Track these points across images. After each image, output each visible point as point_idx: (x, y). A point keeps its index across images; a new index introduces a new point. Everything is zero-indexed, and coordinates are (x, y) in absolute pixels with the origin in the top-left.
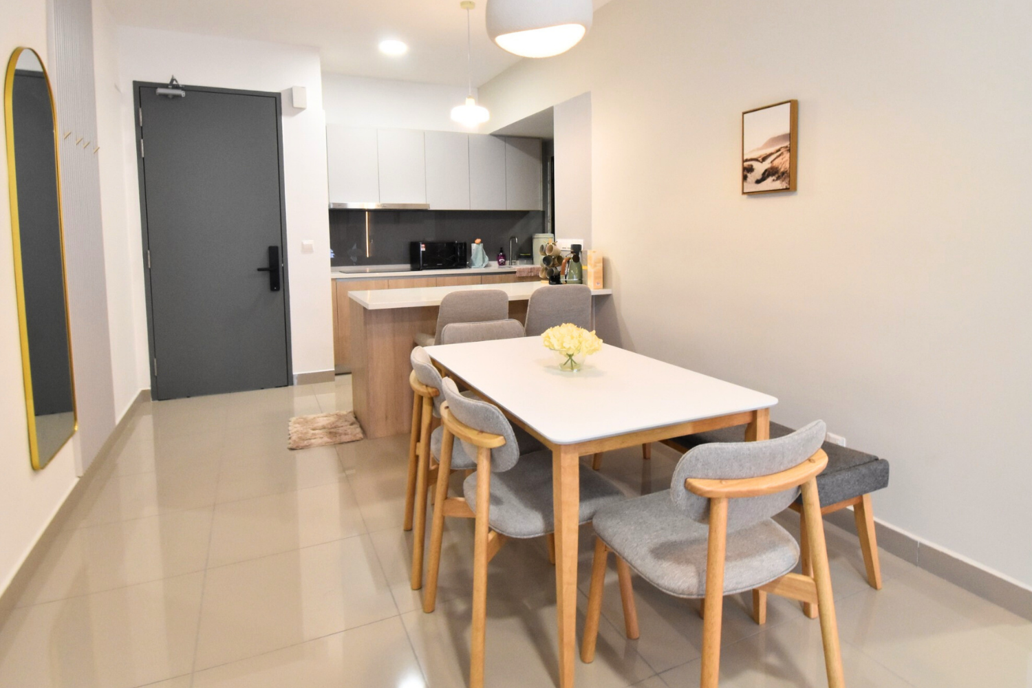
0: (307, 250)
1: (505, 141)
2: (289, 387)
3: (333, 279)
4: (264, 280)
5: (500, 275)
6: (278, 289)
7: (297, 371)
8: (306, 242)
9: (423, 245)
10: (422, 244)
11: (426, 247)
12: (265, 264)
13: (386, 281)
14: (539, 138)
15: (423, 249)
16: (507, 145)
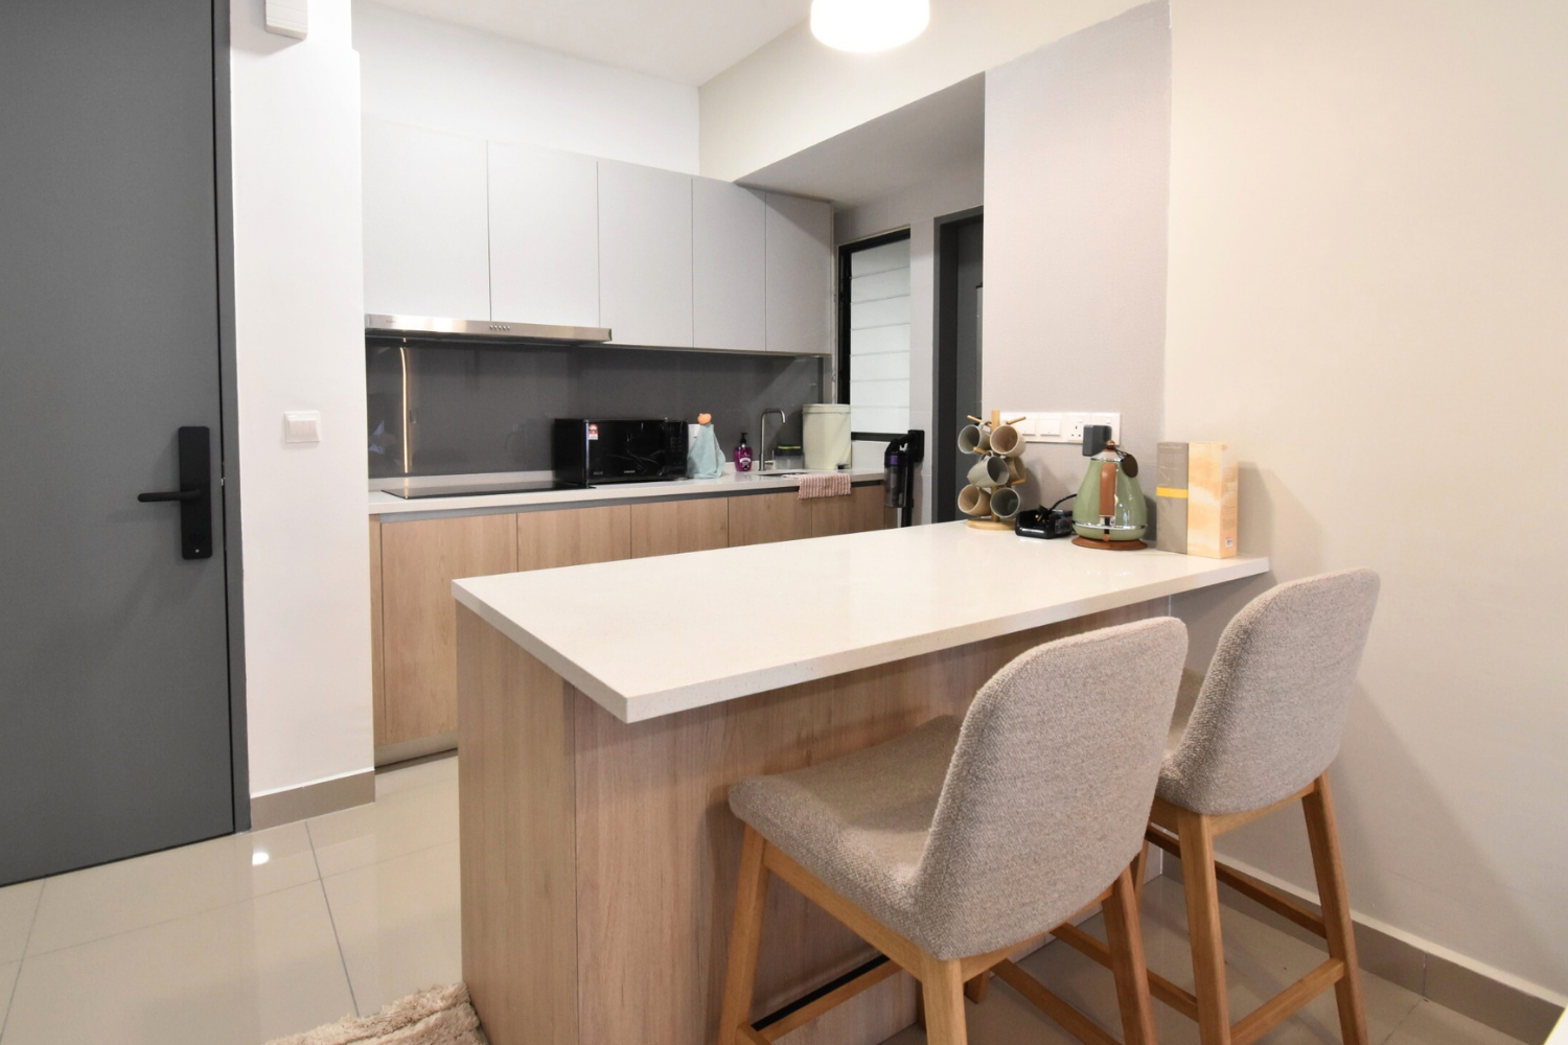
0: (299, 437)
1: (765, 201)
2: (239, 835)
3: (374, 517)
4: (161, 529)
5: (768, 496)
6: (207, 553)
7: (261, 786)
8: (294, 416)
9: (594, 427)
10: (590, 424)
11: (599, 432)
12: (167, 481)
13: (512, 517)
14: (828, 201)
15: (592, 435)
16: (769, 209)
